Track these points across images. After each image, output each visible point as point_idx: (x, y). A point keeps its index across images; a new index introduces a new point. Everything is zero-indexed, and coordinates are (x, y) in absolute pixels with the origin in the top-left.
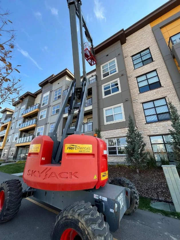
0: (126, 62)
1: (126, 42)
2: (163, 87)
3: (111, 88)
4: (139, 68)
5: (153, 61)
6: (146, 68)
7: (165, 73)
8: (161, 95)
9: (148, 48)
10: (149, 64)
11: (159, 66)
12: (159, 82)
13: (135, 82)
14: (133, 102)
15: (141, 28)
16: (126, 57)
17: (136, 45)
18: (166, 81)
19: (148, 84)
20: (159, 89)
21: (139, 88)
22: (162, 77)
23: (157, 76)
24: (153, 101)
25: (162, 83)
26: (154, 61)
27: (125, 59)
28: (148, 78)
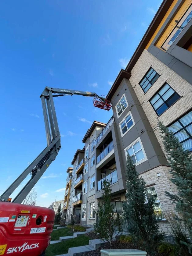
0: (135, 91)
1: (131, 76)
2: (182, 96)
3: (126, 124)
4: (148, 90)
5: (159, 76)
6: (155, 87)
7: (178, 80)
8: (185, 107)
9: (151, 68)
10: (157, 81)
11: (168, 77)
12: (175, 93)
13: (149, 106)
14: (155, 129)
15: (139, 57)
16: (134, 87)
17: (139, 72)
18: (183, 88)
19: (163, 102)
20: (179, 102)
21: (156, 111)
22: (176, 86)
23: (171, 87)
24: (178, 120)
25: (180, 92)
26: (161, 75)
27: (134, 89)
28: (161, 96)
